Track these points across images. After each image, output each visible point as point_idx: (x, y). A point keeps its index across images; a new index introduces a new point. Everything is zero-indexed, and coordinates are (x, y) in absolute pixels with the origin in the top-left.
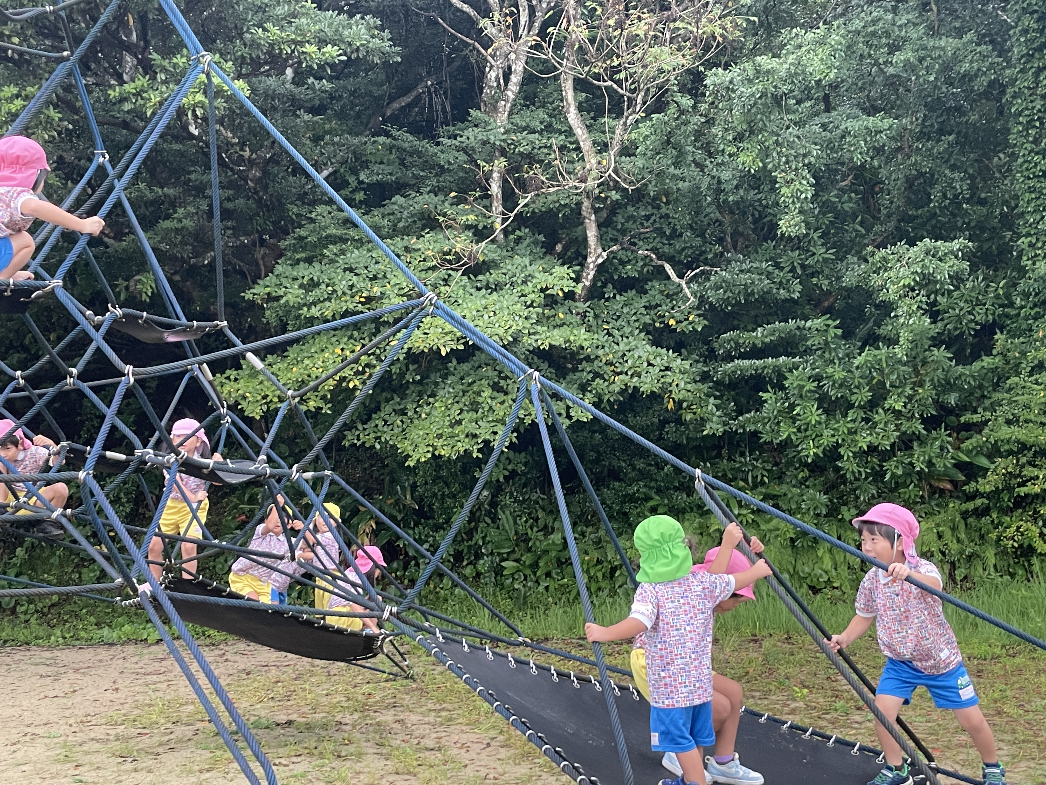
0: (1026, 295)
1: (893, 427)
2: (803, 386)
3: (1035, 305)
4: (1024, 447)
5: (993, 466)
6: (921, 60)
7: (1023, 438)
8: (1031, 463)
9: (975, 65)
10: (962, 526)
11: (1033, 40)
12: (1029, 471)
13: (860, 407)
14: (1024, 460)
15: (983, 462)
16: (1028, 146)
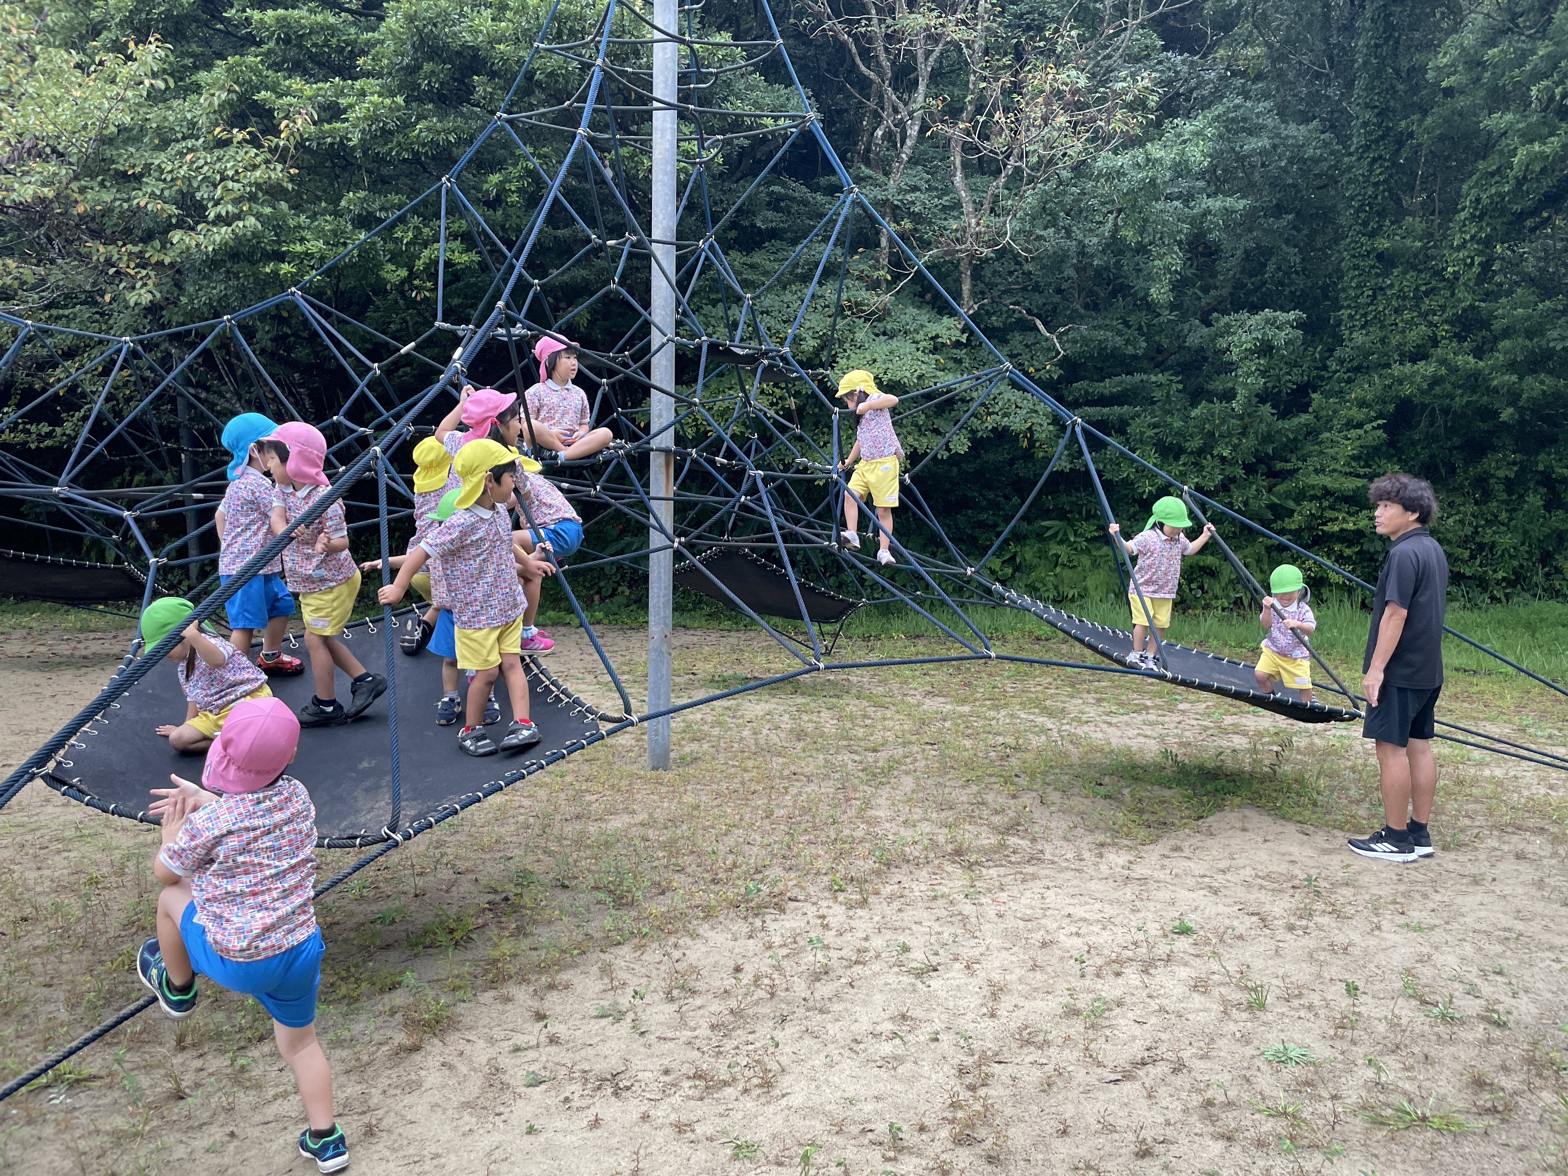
0: (1341, 362)
1: (1218, 471)
2: (1144, 433)
3: (1348, 371)
4: (1327, 492)
5: (1298, 508)
6: (1275, 147)
7: (1329, 485)
8: (1332, 508)
9: (1318, 152)
10: (1266, 559)
11: (1371, 133)
12: (1329, 514)
13: (1192, 453)
14: (1326, 504)
15: (1291, 504)
16: (1358, 228)
